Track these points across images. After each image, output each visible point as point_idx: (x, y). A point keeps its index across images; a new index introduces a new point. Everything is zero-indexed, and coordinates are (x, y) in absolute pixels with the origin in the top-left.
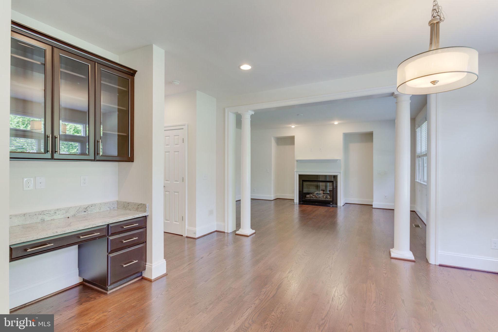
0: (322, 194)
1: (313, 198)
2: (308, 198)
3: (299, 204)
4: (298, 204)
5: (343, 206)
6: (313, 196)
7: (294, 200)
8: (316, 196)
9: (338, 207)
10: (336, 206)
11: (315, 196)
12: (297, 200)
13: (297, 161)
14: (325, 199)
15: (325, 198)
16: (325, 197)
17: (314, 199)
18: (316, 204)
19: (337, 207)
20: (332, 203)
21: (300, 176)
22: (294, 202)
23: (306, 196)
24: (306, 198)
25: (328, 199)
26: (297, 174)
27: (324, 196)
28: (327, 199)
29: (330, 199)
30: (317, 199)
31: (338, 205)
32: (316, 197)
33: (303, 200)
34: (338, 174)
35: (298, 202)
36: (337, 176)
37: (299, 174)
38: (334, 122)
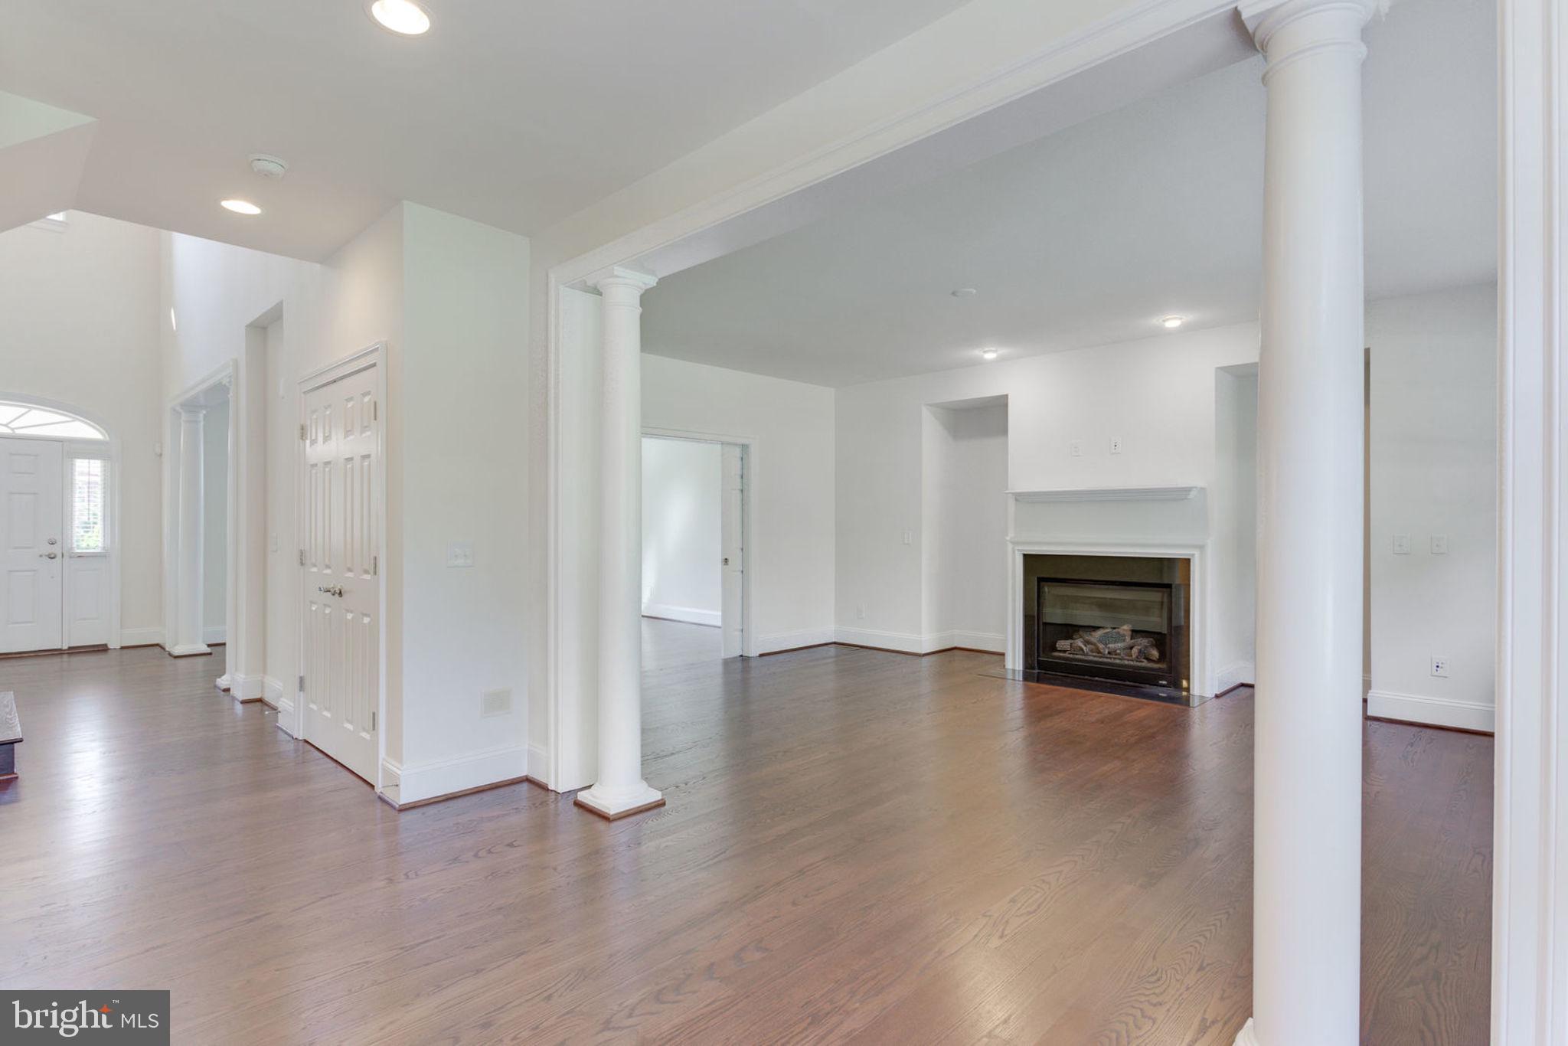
0: (1128, 639)
1: (1083, 654)
2: (1065, 651)
3: (1027, 677)
4: (1020, 676)
5: (1217, 696)
6: (1084, 648)
7: (1003, 654)
8: (1097, 648)
9: (1195, 702)
11: (1094, 644)
12: (1015, 661)
13: (1019, 497)
14: (1137, 659)
15: (1134, 656)
16: (1136, 651)
17: (1091, 658)
18: (1097, 678)
19: (1186, 702)
20: (1164, 682)
21: (1028, 559)
22: (1004, 666)
23: (1056, 644)
24: (1056, 654)
25: (1152, 661)
26: (1014, 552)
27: (1135, 646)
28: (1145, 664)
29: (1159, 661)
30: (1101, 660)
31: (1192, 692)
32: (1099, 652)
33: (1040, 659)
34: (1193, 555)
35: (1020, 667)
36: (1189, 560)
37: (1026, 553)
38: (1164, 321)
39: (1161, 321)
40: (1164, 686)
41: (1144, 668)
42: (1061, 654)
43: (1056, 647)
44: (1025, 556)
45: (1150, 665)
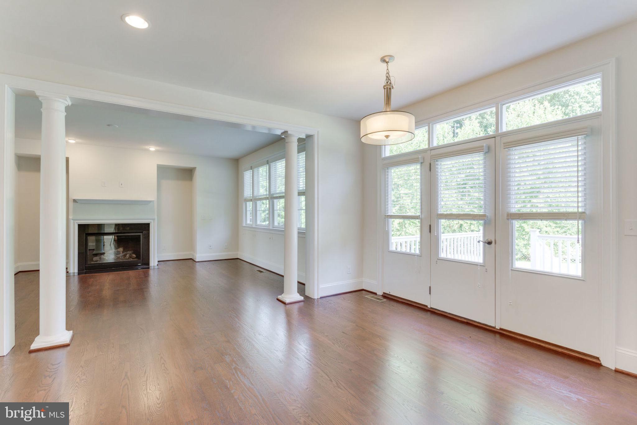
0: (123, 253)
1: (105, 261)
2: (97, 261)
3: (78, 275)
4: (76, 274)
5: (157, 265)
9: (150, 268)
10: (147, 267)
12: (74, 269)
13: (75, 202)
15: (129, 258)
16: (128, 256)
18: (113, 268)
20: (139, 263)
23: (93, 259)
24: (92, 263)
25: (134, 259)
26: (74, 224)
27: (126, 255)
31: (150, 265)
33: (86, 266)
34: (151, 222)
35: (76, 271)
36: (149, 224)
37: (79, 224)
38: (150, 148)
39: (148, 148)
40: (139, 265)
41: (132, 261)
42: (96, 262)
43: (93, 260)
44: (79, 225)
45: (133, 260)
